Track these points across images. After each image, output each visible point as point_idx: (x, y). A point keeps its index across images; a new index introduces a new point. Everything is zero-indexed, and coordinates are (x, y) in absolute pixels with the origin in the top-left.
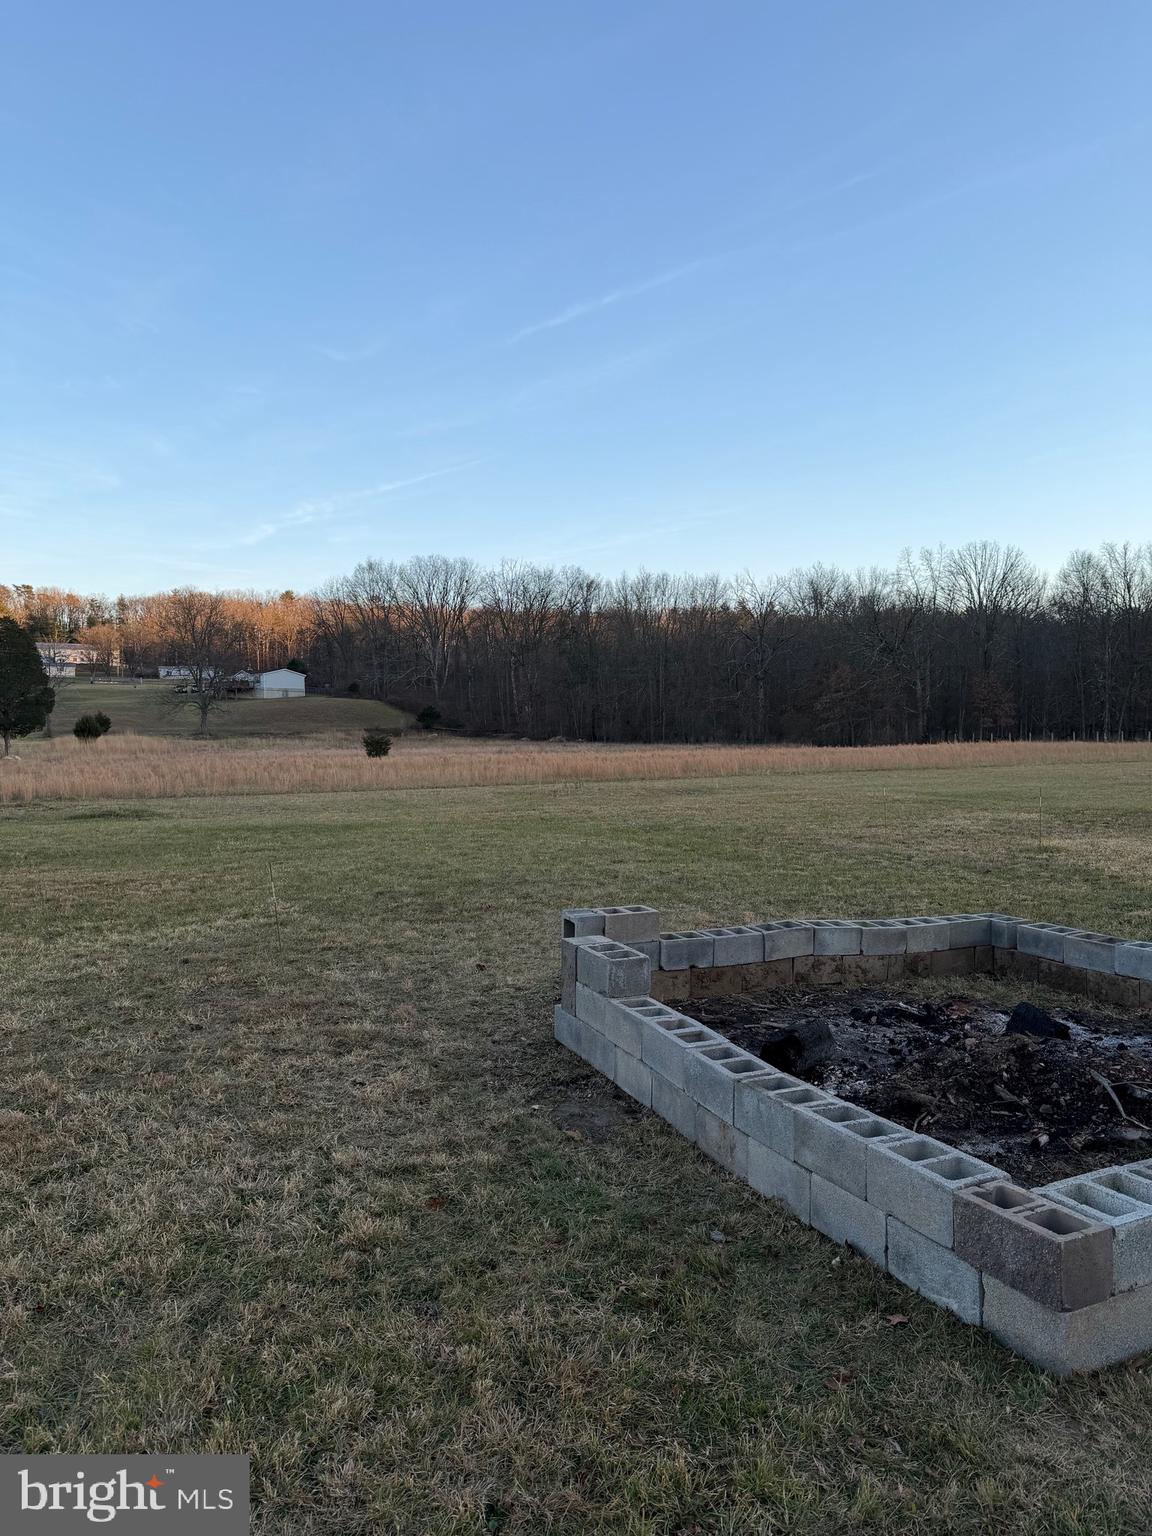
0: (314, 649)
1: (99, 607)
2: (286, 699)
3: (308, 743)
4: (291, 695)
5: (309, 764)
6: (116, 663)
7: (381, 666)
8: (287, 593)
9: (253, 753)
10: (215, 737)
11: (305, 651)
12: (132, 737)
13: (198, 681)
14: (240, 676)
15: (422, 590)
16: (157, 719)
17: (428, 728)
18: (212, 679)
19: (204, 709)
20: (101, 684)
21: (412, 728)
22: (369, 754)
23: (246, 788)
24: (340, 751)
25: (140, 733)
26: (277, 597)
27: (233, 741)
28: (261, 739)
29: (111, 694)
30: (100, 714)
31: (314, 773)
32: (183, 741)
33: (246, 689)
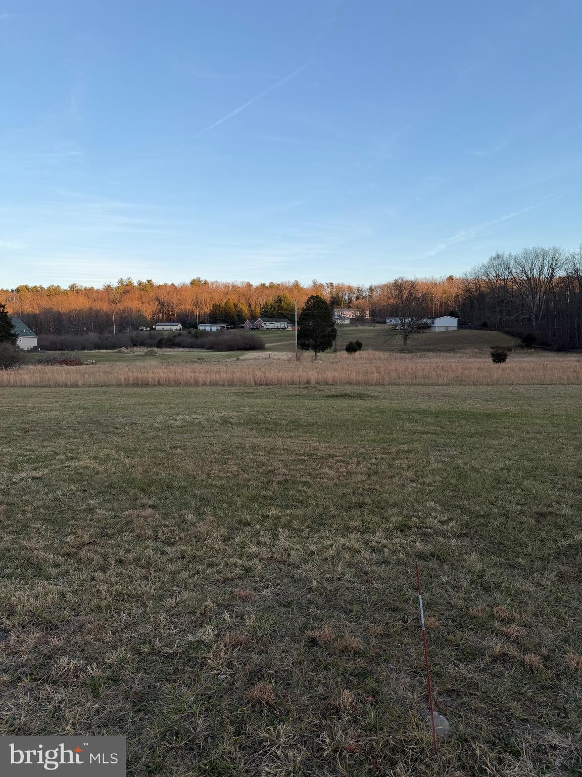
0: (463, 304)
1: (361, 291)
2: (447, 332)
3: (458, 355)
4: (450, 329)
5: (459, 366)
6: (367, 317)
7: (501, 312)
8: (450, 277)
9: (428, 361)
10: (410, 352)
11: (458, 306)
12: (371, 352)
13: (403, 324)
14: (424, 321)
15: (527, 268)
16: (383, 344)
17: (529, 346)
18: (410, 323)
19: (405, 338)
20: (360, 327)
21: (518, 346)
22: (494, 361)
23: (422, 381)
24: (476, 359)
25: (375, 350)
26: (445, 279)
27: (419, 354)
28: (433, 352)
29: (364, 331)
30: (358, 341)
31: (462, 373)
32: (395, 354)
33: (427, 327)
